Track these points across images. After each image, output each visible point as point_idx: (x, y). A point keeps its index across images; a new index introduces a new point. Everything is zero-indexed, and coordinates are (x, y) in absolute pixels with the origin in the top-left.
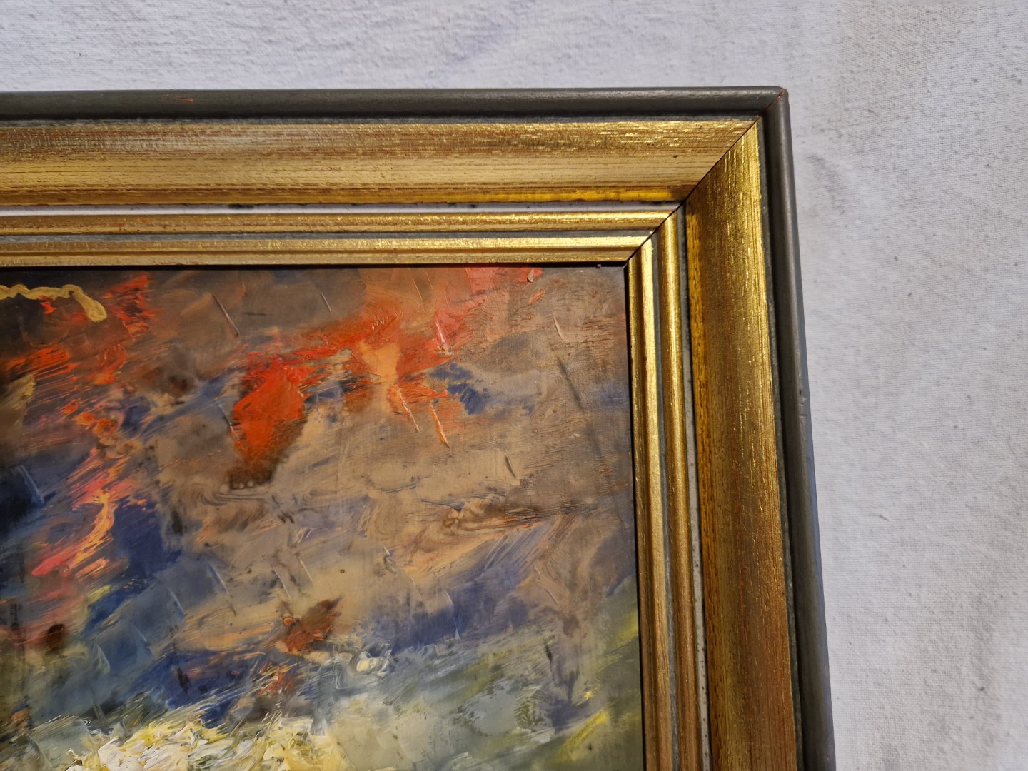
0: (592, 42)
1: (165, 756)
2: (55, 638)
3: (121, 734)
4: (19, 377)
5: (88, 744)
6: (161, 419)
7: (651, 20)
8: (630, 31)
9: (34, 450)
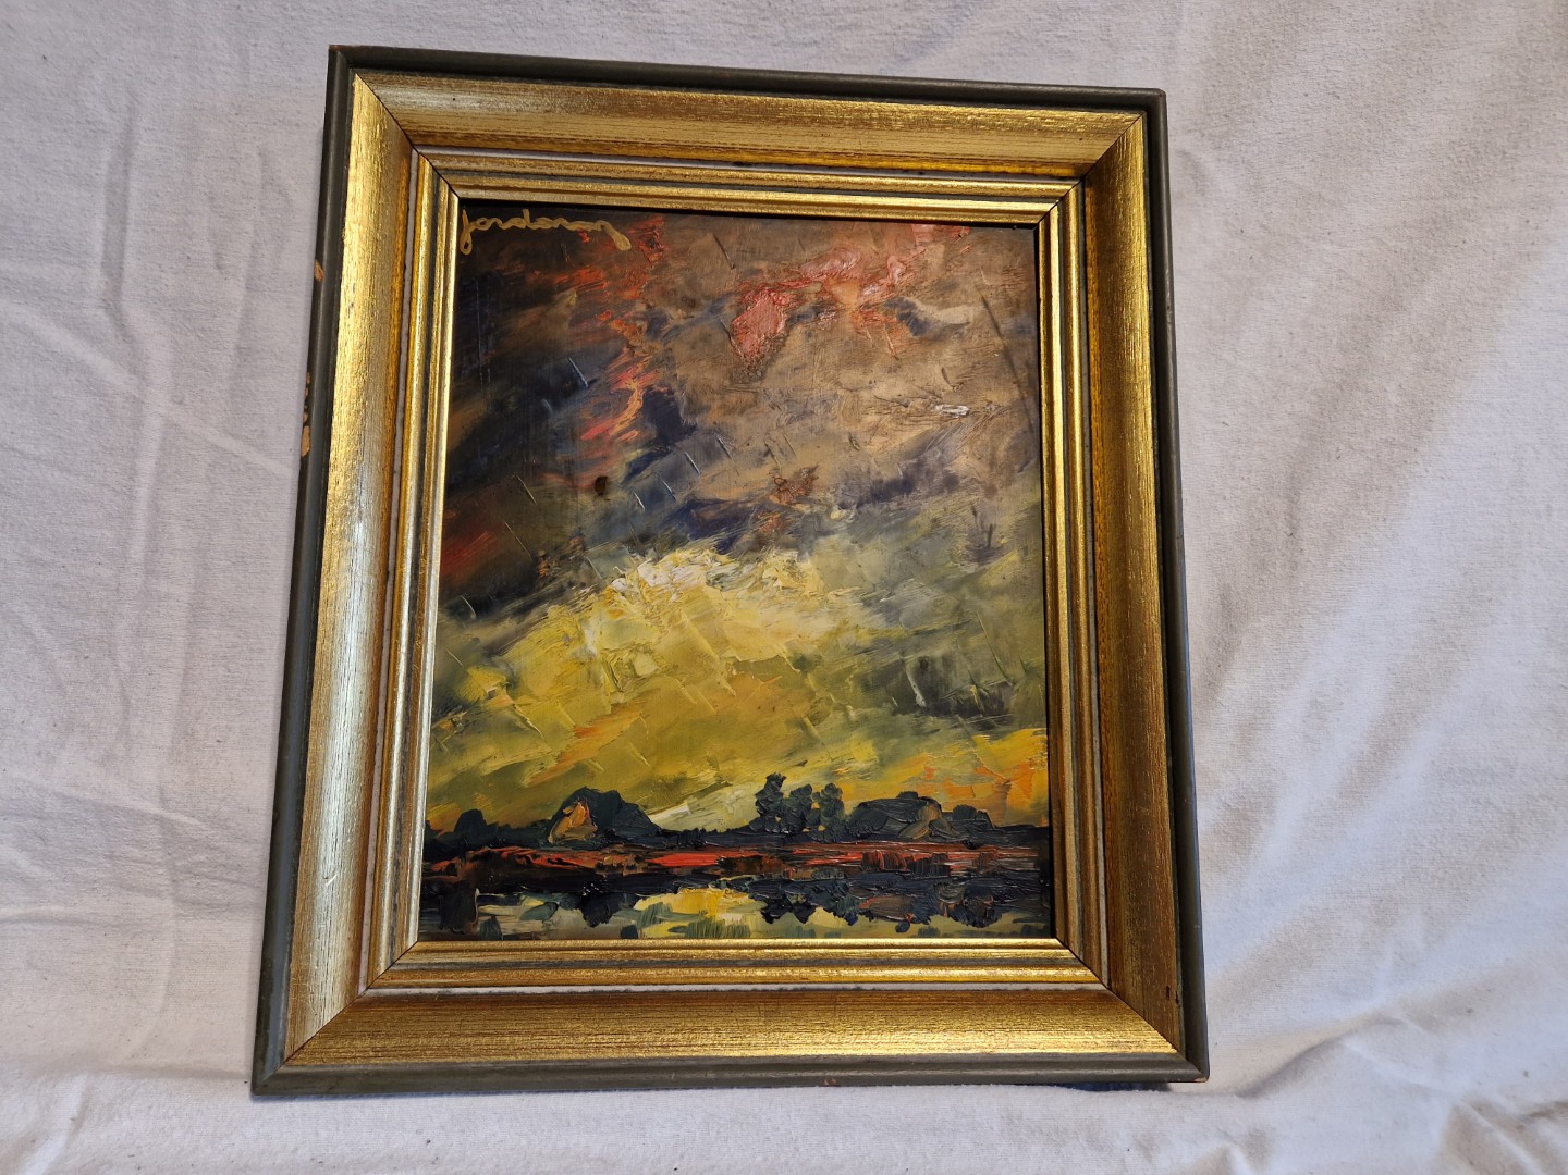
0: (1013, 52)
1: (689, 573)
2: (601, 486)
3: (655, 557)
4: (563, 290)
5: (629, 563)
6: (677, 328)
7: (1060, 37)
8: (1042, 45)
9: (578, 347)
